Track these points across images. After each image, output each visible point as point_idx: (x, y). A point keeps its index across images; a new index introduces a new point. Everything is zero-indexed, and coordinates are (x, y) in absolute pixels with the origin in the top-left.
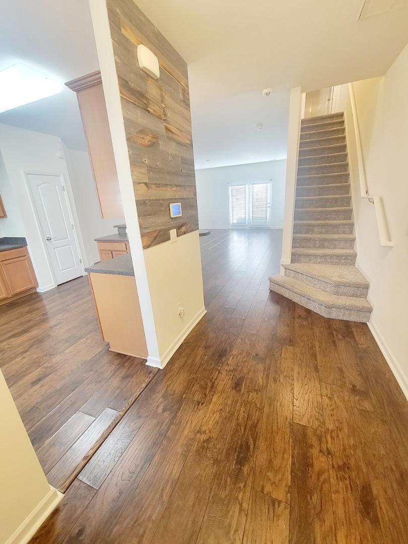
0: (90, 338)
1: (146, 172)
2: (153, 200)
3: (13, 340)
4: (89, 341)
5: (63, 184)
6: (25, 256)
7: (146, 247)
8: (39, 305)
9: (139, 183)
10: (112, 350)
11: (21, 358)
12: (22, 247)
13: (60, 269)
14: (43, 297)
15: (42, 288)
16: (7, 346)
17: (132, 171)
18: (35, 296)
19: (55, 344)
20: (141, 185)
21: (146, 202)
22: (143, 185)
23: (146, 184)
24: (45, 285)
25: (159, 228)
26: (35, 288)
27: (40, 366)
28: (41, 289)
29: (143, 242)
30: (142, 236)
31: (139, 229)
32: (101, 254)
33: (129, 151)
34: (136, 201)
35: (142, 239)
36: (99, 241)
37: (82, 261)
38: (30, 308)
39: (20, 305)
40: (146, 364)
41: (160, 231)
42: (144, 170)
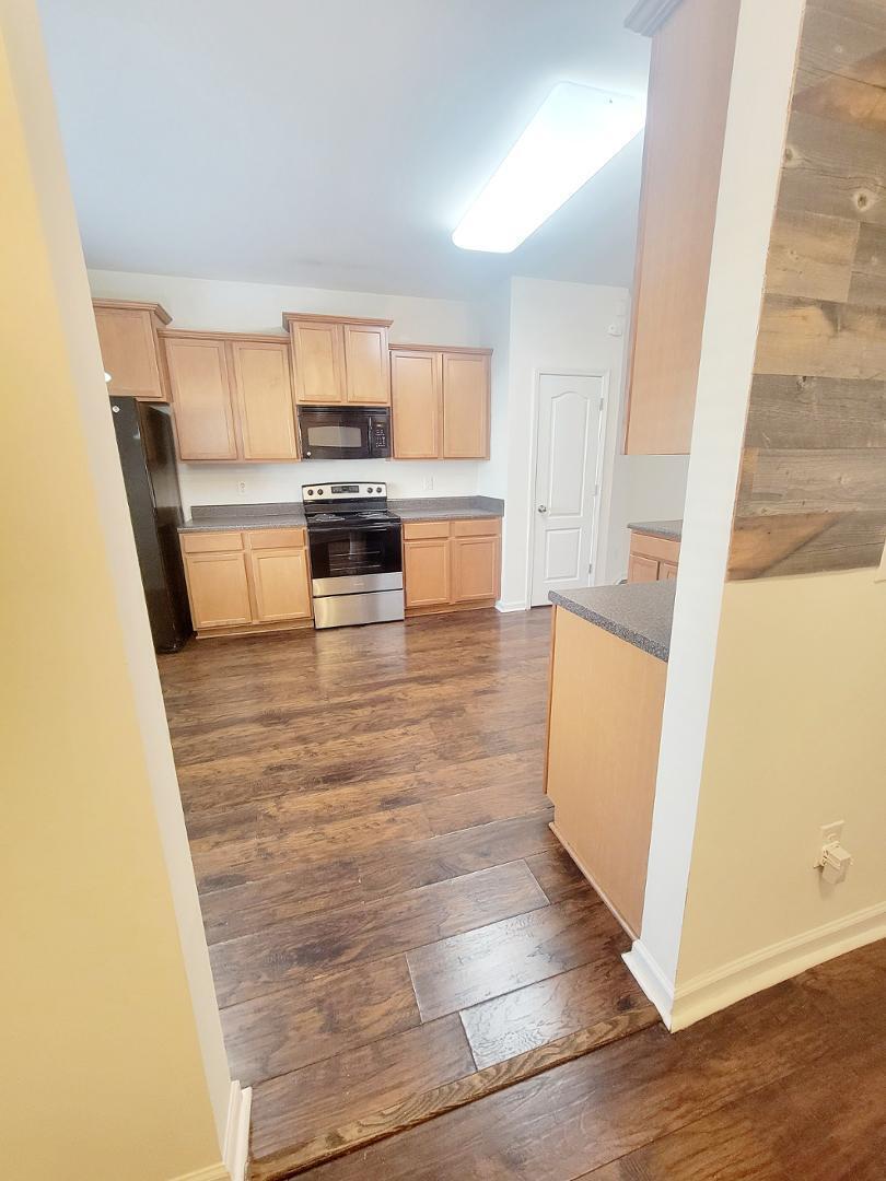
0: (529, 761)
1: (849, 252)
2: (846, 382)
3: (413, 686)
4: (522, 768)
5: (604, 394)
6: (494, 535)
7: (738, 573)
8: (482, 635)
9: (798, 302)
10: (555, 831)
11: (402, 731)
12: (494, 518)
13: (545, 574)
14: (502, 621)
15: (503, 604)
16: (401, 696)
17: (776, 248)
18: (487, 615)
19: (462, 736)
20: (801, 311)
21: (805, 385)
22: (814, 313)
23: (829, 308)
24: (512, 600)
25: (838, 508)
26: (494, 600)
27: (414, 770)
28: (504, 606)
29: (733, 551)
30: (741, 525)
31: (733, 497)
32: (633, 564)
33: (788, 156)
34: (756, 377)
35: (735, 539)
36: (638, 530)
37: (593, 571)
38: (468, 635)
39: (459, 624)
40: (625, 956)
41: (835, 520)
42: (843, 246)
